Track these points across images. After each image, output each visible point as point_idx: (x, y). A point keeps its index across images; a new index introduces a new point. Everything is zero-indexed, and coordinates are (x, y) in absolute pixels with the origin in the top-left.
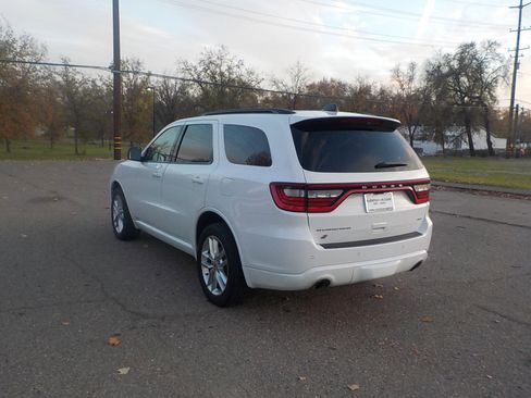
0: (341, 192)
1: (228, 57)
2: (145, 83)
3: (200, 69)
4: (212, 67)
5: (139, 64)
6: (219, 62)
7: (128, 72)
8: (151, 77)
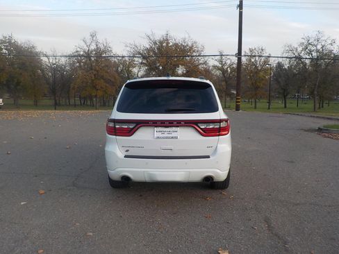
0: (135, 125)
1: (323, 39)
2: (266, 62)
3: (300, 49)
4: (310, 47)
5: (262, 50)
6: (315, 43)
7: (255, 56)
8: (271, 58)
